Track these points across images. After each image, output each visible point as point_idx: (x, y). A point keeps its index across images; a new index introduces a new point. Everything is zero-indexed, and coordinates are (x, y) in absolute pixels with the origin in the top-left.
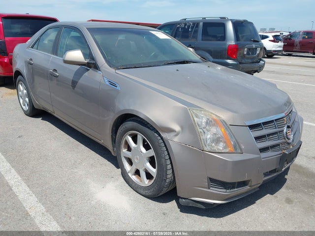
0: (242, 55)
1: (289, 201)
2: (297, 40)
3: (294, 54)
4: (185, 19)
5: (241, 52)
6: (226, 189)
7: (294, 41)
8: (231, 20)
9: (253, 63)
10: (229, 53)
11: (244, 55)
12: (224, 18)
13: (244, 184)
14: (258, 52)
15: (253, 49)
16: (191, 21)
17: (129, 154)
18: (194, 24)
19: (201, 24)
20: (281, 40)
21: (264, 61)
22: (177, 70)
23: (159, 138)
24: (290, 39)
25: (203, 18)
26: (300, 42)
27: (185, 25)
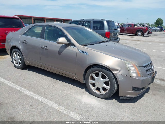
0: (111, 36)
1: (154, 94)
2: (126, 27)
3: (124, 34)
4: (83, 19)
5: (111, 35)
6: (139, 91)
7: (124, 28)
8: (106, 20)
9: (115, 39)
10: (106, 35)
11: (112, 36)
12: (103, 19)
13: (143, 88)
14: (117, 35)
15: (115, 33)
16: (86, 20)
17: (93, 82)
18: (88, 22)
19: (92, 22)
20: (119, 28)
21: (119, 39)
22: (107, 45)
23: (111, 73)
24: (122, 27)
25: (92, 19)
26: (127, 29)
27: (84, 22)
